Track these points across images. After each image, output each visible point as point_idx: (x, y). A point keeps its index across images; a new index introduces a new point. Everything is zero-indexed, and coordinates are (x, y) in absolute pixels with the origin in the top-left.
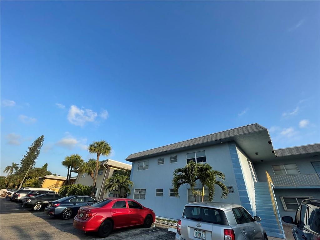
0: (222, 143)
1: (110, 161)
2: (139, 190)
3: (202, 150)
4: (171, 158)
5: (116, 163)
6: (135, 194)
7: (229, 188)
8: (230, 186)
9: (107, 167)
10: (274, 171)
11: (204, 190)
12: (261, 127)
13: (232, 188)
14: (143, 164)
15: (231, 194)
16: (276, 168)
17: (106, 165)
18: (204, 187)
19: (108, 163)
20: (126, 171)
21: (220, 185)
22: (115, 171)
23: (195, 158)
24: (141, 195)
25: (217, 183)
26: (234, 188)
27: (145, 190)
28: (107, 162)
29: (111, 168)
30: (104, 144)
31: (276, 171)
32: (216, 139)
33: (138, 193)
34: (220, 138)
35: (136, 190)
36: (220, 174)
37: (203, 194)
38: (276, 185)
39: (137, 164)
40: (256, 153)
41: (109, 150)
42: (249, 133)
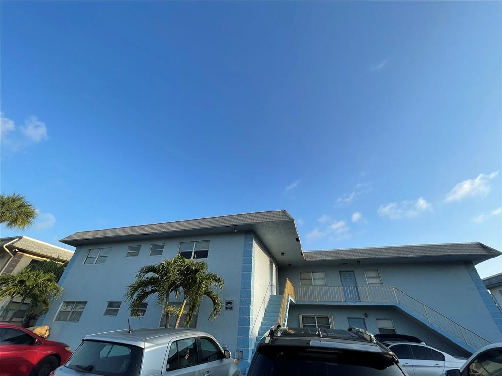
0: (236, 231)
1: (26, 241)
2: (73, 302)
3: (206, 239)
4: (154, 247)
5: (40, 246)
6: (60, 311)
7: (227, 303)
8: (229, 299)
9: (15, 253)
10: (301, 280)
11: (184, 304)
12: (288, 216)
13: (232, 303)
14: (98, 252)
15: (229, 312)
16: (304, 276)
17: (11, 248)
18: (185, 301)
19: (19, 245)
20: (62, 264)
21: (211, 298)
22: (34, 261)
23: (192, 252)
24: (73, 313)
25: (208, 293)
26: (234, 302)
27: (85, 303)
28: (18, 241)
29: (25, 254)
30: (18, 203)
31: (303, 281)
32: (229, 224)
33: (69, 309)
34: (234, 223)
35: (66, 302)
36: (217, 280)
37: (180, 312)
38: (297, 299)
39: (84, 251)
40: (283, 253)
41: (28, 216)
42: (273, 222)
